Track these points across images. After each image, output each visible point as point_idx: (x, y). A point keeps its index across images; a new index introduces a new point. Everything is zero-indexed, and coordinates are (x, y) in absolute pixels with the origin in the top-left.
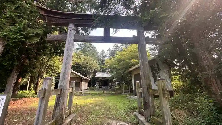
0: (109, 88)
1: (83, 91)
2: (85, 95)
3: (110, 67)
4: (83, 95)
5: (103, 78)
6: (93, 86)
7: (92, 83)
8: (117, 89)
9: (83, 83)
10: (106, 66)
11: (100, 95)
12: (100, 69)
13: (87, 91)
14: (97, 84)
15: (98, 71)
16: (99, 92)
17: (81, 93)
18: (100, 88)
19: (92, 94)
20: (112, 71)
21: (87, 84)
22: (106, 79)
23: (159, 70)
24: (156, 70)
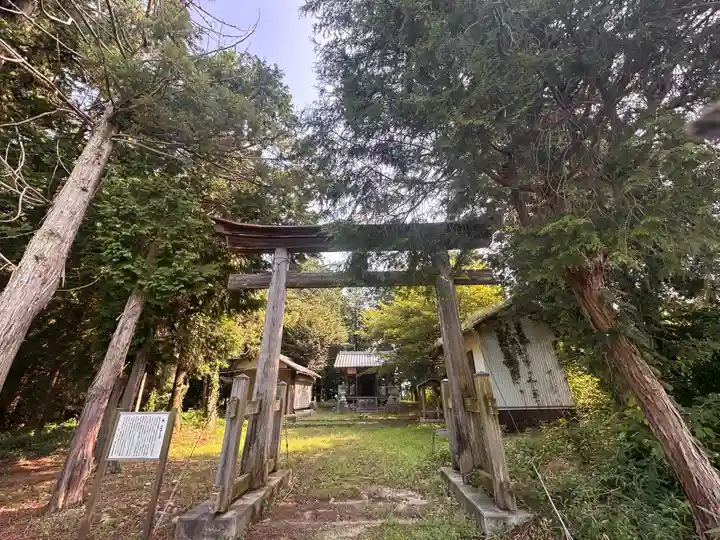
0: (379, 401)
1: (297, 414)
2: (306, 426)
3: (378, 335)
4: (300, 426)
5: (359, 369)
6: (330, 396)
7: (325, 387)
8: (406, 408)
9: (298, 387)
10: (366, 330)
11: (349, 426)
12: (349, 341)
13: (310, 415)
14: (342, 391)
15: (342, 349)
16: (347, 417)
17: (293, 419)
18: (349, 402)
19: (326, 423)
20: (385, 347)
21: (310, 388)
22: (369, 371)
23: (524, 341)
24: (513, 342)
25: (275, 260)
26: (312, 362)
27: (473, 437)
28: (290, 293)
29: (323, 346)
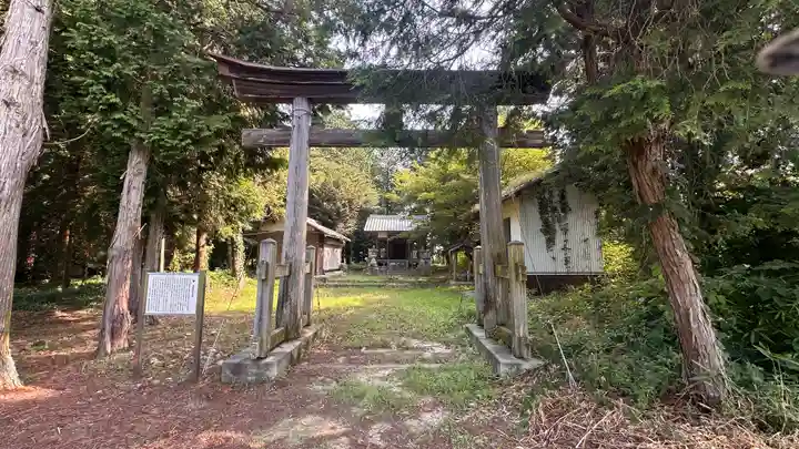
0: (410, 265)
1: (327, 275)
2: (336, 286)
3: (412, 198)
4: (330, 286)
5: (390, 233)
6: (359, 259)
7: (356, 250)
8: (437, 271)
9: (326, 249)
10: (398, 193)
11: (379, 286)
12: (380, 204)
13: (340, 276)
14: (372, 254)
15: (372, 212)
16: (378, 279)
17: (324, 280)
18: (380, 264)
19: (357, 284)
20: (419, 211)
21: (339, 251)
22: (400, 236)
23: (565, 209)
24: (555, 209)
25: (294, 111)
26: (341, 225)
27: (499, 299)
28: (315, 151)
29: (351, 210)
